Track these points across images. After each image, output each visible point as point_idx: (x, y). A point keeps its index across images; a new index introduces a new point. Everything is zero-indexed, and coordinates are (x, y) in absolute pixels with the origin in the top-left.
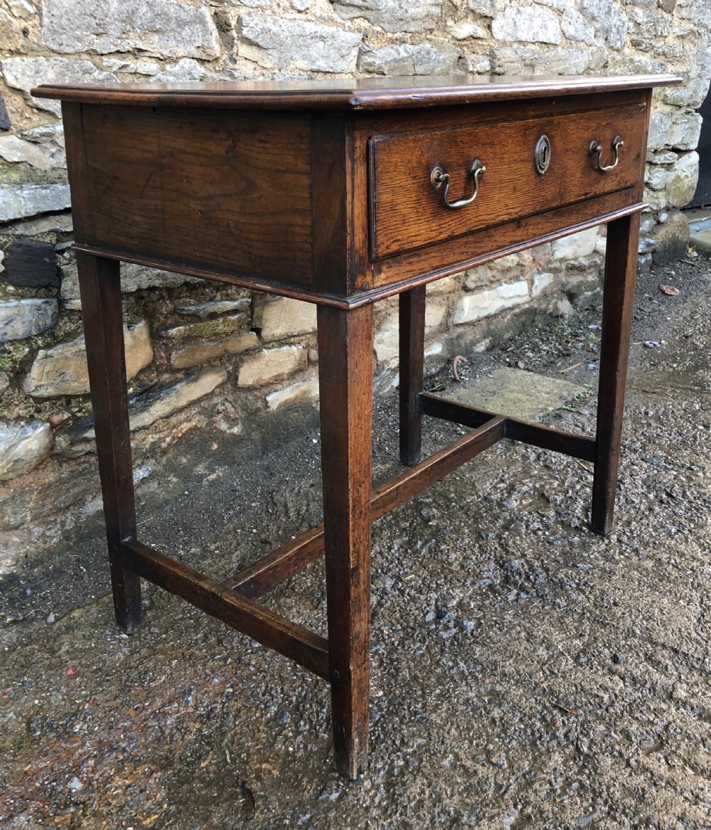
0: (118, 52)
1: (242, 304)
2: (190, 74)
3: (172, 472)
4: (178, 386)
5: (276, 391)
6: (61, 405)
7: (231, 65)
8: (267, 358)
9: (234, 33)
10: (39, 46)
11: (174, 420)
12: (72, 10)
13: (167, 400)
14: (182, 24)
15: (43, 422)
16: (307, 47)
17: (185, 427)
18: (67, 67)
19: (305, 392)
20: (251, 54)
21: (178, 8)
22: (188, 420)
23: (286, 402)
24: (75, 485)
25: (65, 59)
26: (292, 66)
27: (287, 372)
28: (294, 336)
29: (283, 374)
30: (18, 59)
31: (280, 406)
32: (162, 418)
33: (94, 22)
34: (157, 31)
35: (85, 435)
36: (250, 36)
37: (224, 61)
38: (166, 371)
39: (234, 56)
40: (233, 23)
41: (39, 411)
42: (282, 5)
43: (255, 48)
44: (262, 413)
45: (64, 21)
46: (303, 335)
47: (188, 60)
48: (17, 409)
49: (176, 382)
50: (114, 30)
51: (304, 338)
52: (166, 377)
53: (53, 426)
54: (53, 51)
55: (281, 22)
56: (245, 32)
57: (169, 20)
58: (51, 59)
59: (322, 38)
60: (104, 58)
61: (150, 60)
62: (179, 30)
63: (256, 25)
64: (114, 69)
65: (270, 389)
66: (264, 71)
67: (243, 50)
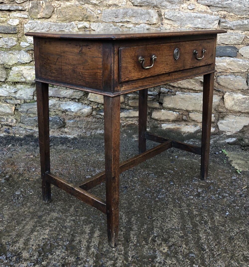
0: (121, 22)
1: (154, 94)
2: (143, 28)
3: (125, 133)
4: (130, 111)
5: (166, 124)
6: (96, 104)
7: (161, 26)
8: (162, 112)
9: (163, 17)
10: (100, 20)
11: (128, 119)
12: (110, 12)
13: (126, 113)
14: (142, 14)
15: (91, 107)
16: (193, 20)
17: (130, 122)
18: (106, 25)
19: (178, 128)
20: (169, 23)
21: (141, 10)
22: (132, 121)
23: (169, 128)
24: (96, 125)
25: (106, 24)
26: (186, 26)
27: (171, 119)
28: (177, 109)
29: (170, 120)
30: (94, 23)
31: (167, 129)
32: (124, 117)
33: (115, 15)
34: (134, 17)
35: (100, 113)
36: (167, 17)
37: (159, 24)
38: (128, 106)
39: (163, 23)
40: (163, 14)
41: (90, 104)
42: (184, 8)
43: (171, 21)
44: (159, 128)
45: (107, 15)
46: (181, 110)
47: (143, 24)
48: (85, 102)
49: (130, 109)
50: (120, 16)
51: (181, 111)
52: (127, 107)
53: (93, 108)
54: (104, 22)
55: (182, 13)
56: (166, 16)
57: (138, 14)
58: (103, 24)
59: (199, 18)
60: (117, 23)
61: (132, 24)
62: (141, 16)
63: (170, 14)
64: (120, 26)
65: (164, 122)
66: (175, 28)
67: (166, 21)
